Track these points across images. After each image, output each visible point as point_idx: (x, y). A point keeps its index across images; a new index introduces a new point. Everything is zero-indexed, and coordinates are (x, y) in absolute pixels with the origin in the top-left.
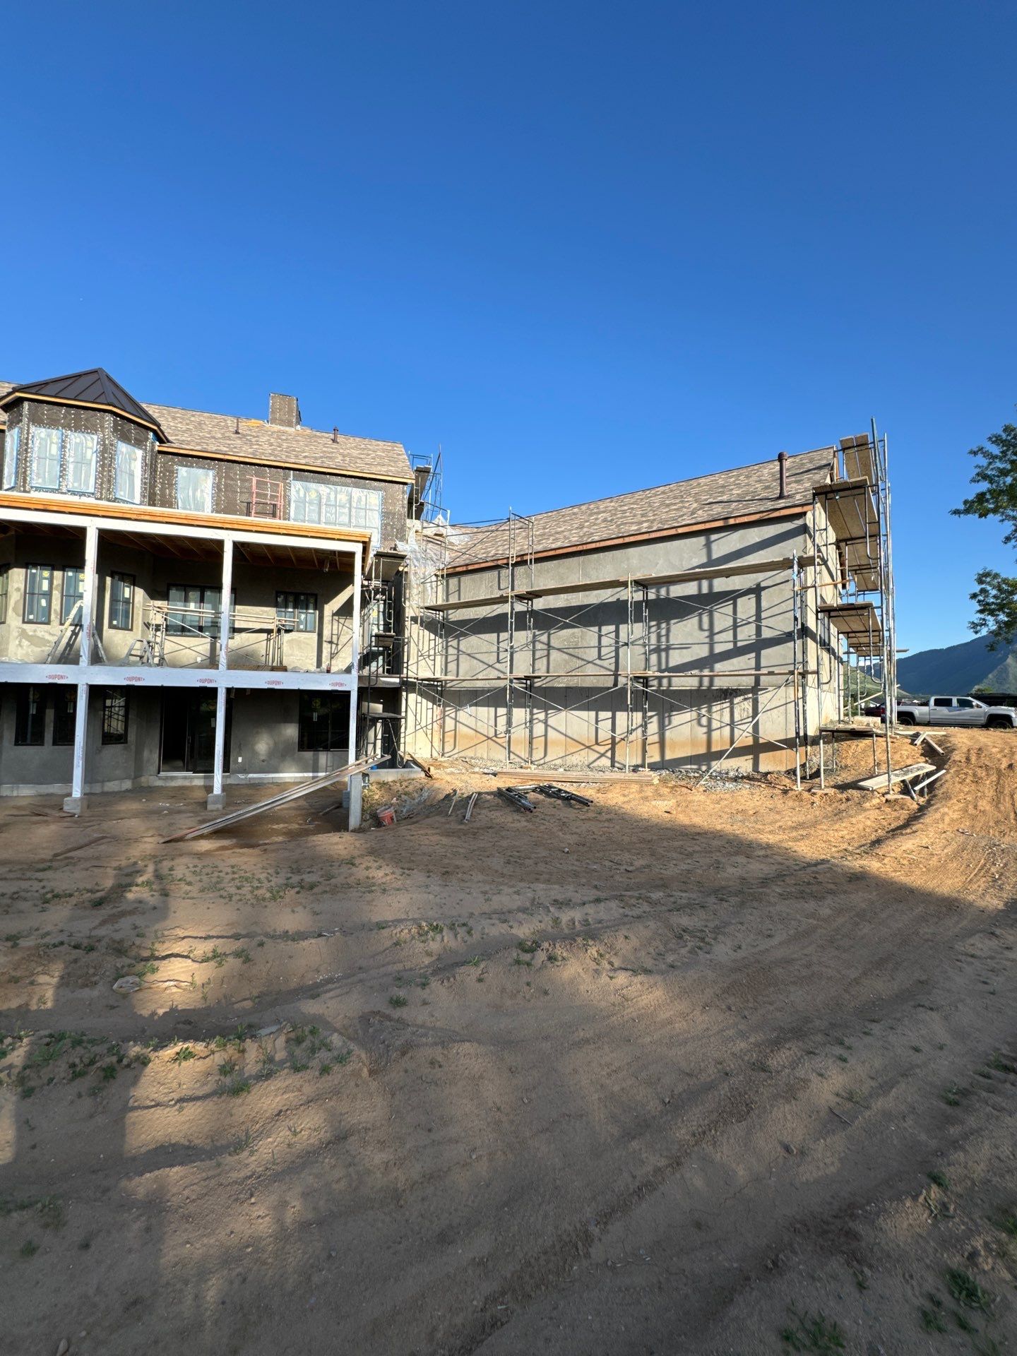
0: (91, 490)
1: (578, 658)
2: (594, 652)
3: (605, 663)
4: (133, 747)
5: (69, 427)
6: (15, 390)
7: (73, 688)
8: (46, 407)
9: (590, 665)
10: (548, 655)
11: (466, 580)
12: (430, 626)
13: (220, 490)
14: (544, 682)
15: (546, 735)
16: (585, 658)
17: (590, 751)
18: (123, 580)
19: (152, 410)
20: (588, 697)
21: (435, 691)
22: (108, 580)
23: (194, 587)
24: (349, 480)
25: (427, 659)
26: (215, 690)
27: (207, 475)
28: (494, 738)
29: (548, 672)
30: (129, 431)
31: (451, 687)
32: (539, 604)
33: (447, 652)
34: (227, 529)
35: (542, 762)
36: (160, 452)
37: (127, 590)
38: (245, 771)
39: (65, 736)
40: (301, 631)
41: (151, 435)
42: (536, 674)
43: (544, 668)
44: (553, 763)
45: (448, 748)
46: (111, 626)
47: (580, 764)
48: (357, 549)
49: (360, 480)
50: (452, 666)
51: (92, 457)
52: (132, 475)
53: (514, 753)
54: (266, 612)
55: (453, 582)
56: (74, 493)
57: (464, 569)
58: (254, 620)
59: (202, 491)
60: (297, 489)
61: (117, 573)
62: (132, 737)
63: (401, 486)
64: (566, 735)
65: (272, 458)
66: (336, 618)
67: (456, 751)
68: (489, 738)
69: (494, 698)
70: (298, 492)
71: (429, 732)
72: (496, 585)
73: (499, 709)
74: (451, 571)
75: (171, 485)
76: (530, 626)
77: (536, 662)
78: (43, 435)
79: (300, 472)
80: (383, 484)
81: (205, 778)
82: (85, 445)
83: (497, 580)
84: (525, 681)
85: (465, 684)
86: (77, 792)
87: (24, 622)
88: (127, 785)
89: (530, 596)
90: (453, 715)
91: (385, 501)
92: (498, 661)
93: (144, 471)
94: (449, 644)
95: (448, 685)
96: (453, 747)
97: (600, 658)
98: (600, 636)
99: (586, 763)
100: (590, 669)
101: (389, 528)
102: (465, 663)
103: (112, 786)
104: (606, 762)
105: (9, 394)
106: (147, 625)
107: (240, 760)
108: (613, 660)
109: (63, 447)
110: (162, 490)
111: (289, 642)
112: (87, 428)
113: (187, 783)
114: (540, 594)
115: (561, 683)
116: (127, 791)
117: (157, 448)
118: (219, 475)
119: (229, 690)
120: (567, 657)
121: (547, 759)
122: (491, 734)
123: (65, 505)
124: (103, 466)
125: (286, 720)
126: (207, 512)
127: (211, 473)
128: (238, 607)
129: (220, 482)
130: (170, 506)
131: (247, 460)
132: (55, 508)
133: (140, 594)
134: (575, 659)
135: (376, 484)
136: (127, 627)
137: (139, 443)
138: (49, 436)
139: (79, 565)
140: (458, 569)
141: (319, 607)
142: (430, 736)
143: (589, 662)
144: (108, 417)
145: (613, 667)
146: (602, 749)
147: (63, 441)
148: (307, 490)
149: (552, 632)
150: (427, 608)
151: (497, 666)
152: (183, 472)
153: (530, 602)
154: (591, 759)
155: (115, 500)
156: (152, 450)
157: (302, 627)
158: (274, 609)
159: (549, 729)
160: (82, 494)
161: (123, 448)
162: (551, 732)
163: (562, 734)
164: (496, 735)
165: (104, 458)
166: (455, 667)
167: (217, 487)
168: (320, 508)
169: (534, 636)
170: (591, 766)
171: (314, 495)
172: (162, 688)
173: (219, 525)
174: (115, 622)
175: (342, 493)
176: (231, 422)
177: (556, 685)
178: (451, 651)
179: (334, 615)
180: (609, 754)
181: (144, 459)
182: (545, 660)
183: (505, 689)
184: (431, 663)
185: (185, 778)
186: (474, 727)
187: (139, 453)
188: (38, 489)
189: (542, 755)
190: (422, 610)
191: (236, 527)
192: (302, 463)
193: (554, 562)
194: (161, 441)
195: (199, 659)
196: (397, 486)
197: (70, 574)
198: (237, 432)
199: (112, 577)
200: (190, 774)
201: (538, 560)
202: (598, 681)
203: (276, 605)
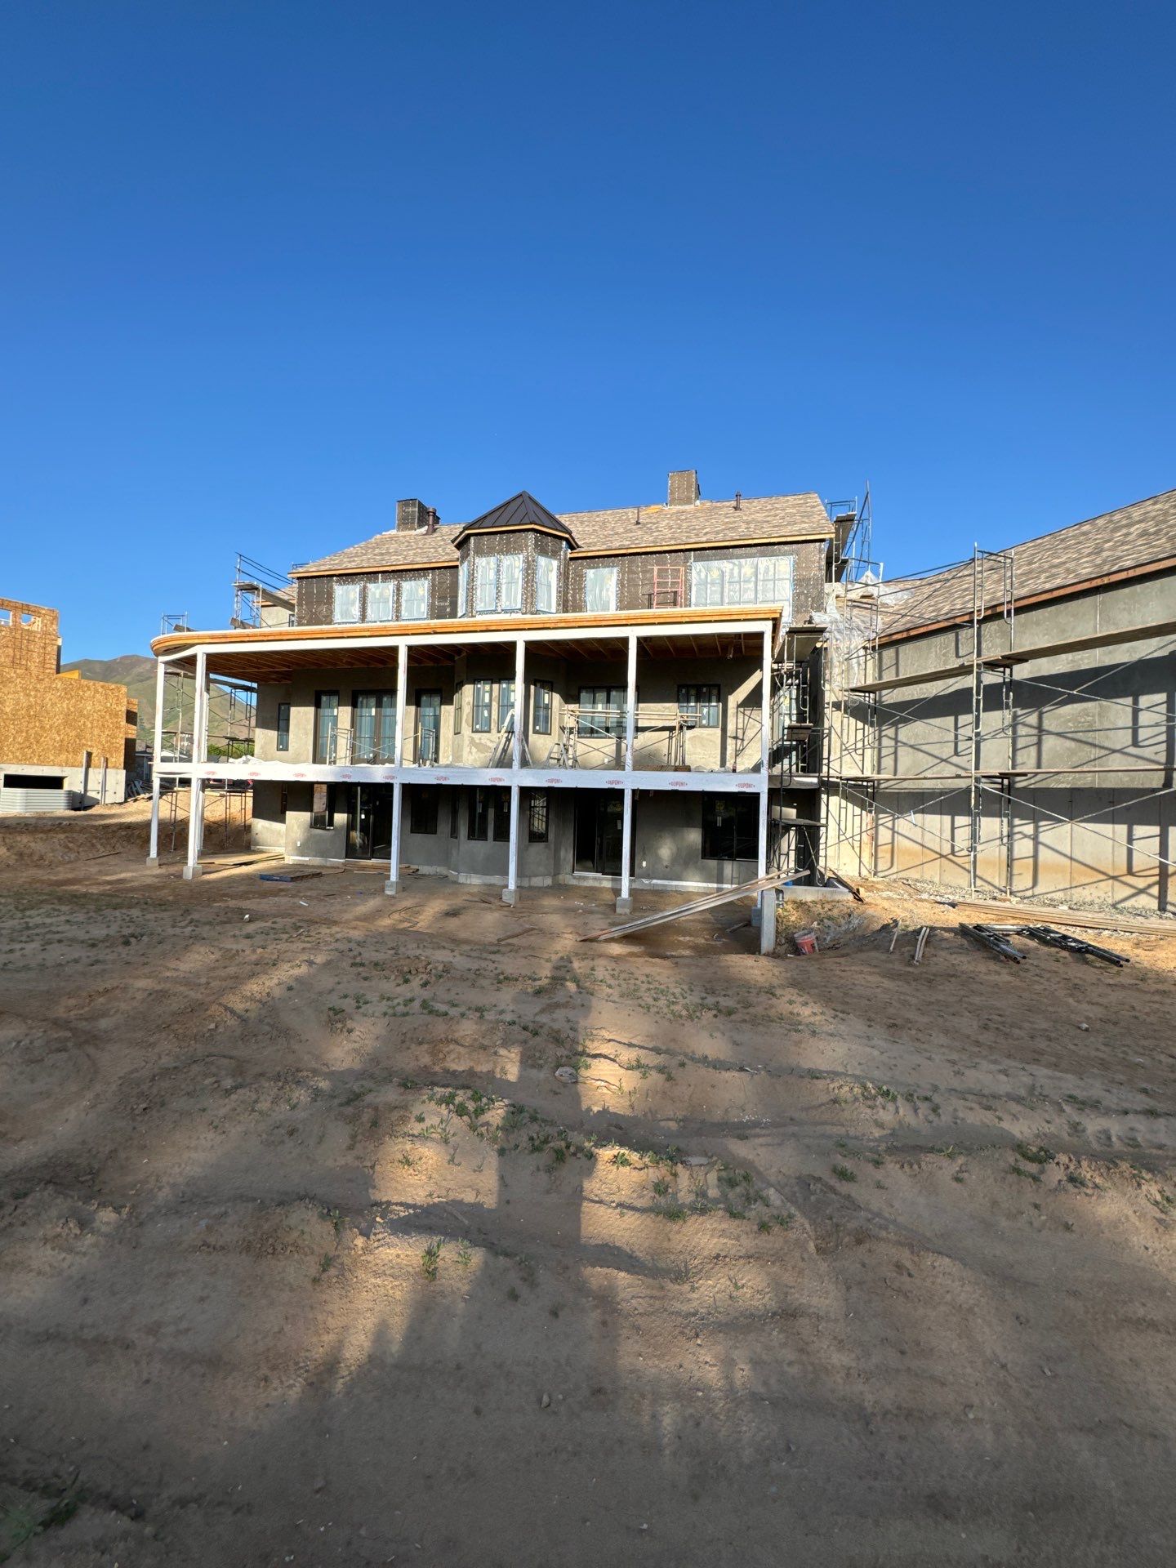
0: (519, 606)
1: (1095, 746)
2: (1125, 738)
3: (1147, 752)
4: (552, 846)
5: (501, 552)
6: (465, 529)
7: (508, 789)
8: (486, 538)
9: (1117, 755)
10: (1039, 744)
11: (906, 650)
12: (858, 712)
13: (623, 586)
14: (1033, 781)
15: (1035, 856)
16: (1106, 744)
17: (1117, 884)
18: (543, 687)
19: (564, 519)
20: (1112, 803)
21: (864, 793)
22: (532, 687)
23: (600, 688)
24: (754, 550)
25: (853, 754)
26: (621, 792)
27: (612, 573)
28: (951, 857)
29: (1039, 766)
30: (547, 544)
31: (886, 788)
32: (1022, 672)
33: (880, 744)
34: (631, 625)
35: (1029, 893)
36: (571, 559)
37: (546, 696)
38: (649, 877)
39: (502, 834)
40: (704, 727)
41: (564, 543)
42: (1018, 771)
43: (1033, 761)
44: (1049, 896)
45: (883, 865)
46: (535, 732)
47: (1097, 901)
48: (766, 627)
49: (766, 547)
50: (888, 762)
51: (519, 575)
52: (549, 586)
53: (981, 879)
54: (668, 708)
55: (888, 654)
56: (505, 611)
57: (905, 635)
58: (656, 717)
59: (607, 590)
60: (700, 571)
61: (539, 681)
62: (551, 836)
63: (817, 544)
64: (1071, 859)
65: (673, 542)
66: (742, 710)
67: (894, 869)
68: (942, 856)
69: (952, 803)
70: (699, 573)
71: (857, 844)
72: (953, 651)
73: (957, 818)
74: (884, 640)
75: (581, 589)
76: (1007, 704)
77: (1019, 753)
78: (484, 564)
79: (704, 552)
80: (794, 546)
81: (613, 880)
82: (514, 563)
83: (953, 644)
84: (1000, 780)
85: (905, 785)
86: (512, 886)
87: (473, 732)
88: (548, 881)
89: (1008, 662)
90: (890, 825)
91: (797, 566)
92: (956, 753)
93: (559, 580)
94: (884, 733)
95: (882, 786)
96: (889, 865)
97: (1135, 743)
98: (1136, 713)
99: (1110, 901)
100: (1116, 762)
101: (802, 597)
102: (906, 757)
103: (537, 882)
104: (1149, 902)
105: (461, 533)
106: (563, 729)
107: (644, 864)
108: (1164, 746)
109: (498, 571)
110: (574, 596)
111: (692, 739)
112: (515, 549)
113: (596, 884)
114: (1024, 657)
115: (1064, 783)
116: (548, 887)
117: (569, 556)
118: (622, 572)
119: (634, 791)
120: (1073, 744)
121: (1038, 890)
122: (947, 850)
123: (500, 623)
124: (527, 582)
125: (689, 824)
126: (612, 611)
127: (615, 570)
128: (641, 705)
129: (623, 578)
130: (581, 611)
131: (648, 550)
132: (494, 628)
133: (557, 697)
134: (1087, 748)
135: (786, 547)
136: (546, 732)
137: (554, 554)
138: (488, 563)
139: (511, 678)
140: (895, 637)
141: (722, 699)
142: (857, 850)
143: (1114, 751)
144: (531, 535)
145: (1162, 758)
146: (1141, 883)
147: (498, 566)
148: (708, 570)
149: (1045, 709)
150: (853, 690)
151: (955, 760)
152: (590, 574)
153: (1008, 671)
154: (1119, 897)
155: (537, 612)
156: (565, 558)
157: (704, 722)
158: (676, 705)
159: (1041, 847)
160: (512, 611)
161: (542, 561)
162: (1043, 853)
163: (1065, 856)
164: (953, 853)
165: (528, 574)
166: (892, 763)
167: (621, 583)
168: (723, 588)
169: (1015, 717)
170: (1119, 906)
171: (715, 574)
172: (576, 789)
173: (624, 622)
174: (537, 728)
175: (745, 566)
176: (631, 513)
177: (1053, 785)
178: (885, 742)
179: (739, 706)
180: (1155, 890)
181: (559, 569)
182: (1033, 751)
183: (968, 791)
184: (858, 758)
185: (595, 879)
186: (920, 841)
187: (555, 563)
188: (481, 613)
189: (1030, 884)
190: (846, 693)
191: (639, 621)
192: (703, 540)
193: (1049, 609)
194: (572, 548)
195: (606, 760)
196: (812, 545)
197: (504, 686)
198: (638, 523)
199: (535, 685)
200: (599, 875)
201: (1018, 611)
202: (1132, 780)
203: (678, 701)
